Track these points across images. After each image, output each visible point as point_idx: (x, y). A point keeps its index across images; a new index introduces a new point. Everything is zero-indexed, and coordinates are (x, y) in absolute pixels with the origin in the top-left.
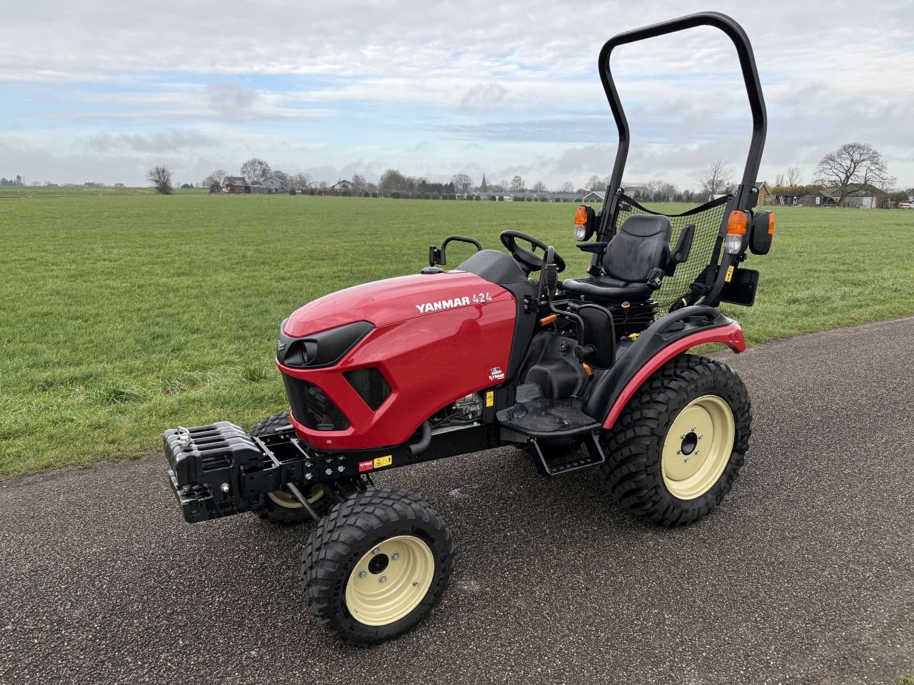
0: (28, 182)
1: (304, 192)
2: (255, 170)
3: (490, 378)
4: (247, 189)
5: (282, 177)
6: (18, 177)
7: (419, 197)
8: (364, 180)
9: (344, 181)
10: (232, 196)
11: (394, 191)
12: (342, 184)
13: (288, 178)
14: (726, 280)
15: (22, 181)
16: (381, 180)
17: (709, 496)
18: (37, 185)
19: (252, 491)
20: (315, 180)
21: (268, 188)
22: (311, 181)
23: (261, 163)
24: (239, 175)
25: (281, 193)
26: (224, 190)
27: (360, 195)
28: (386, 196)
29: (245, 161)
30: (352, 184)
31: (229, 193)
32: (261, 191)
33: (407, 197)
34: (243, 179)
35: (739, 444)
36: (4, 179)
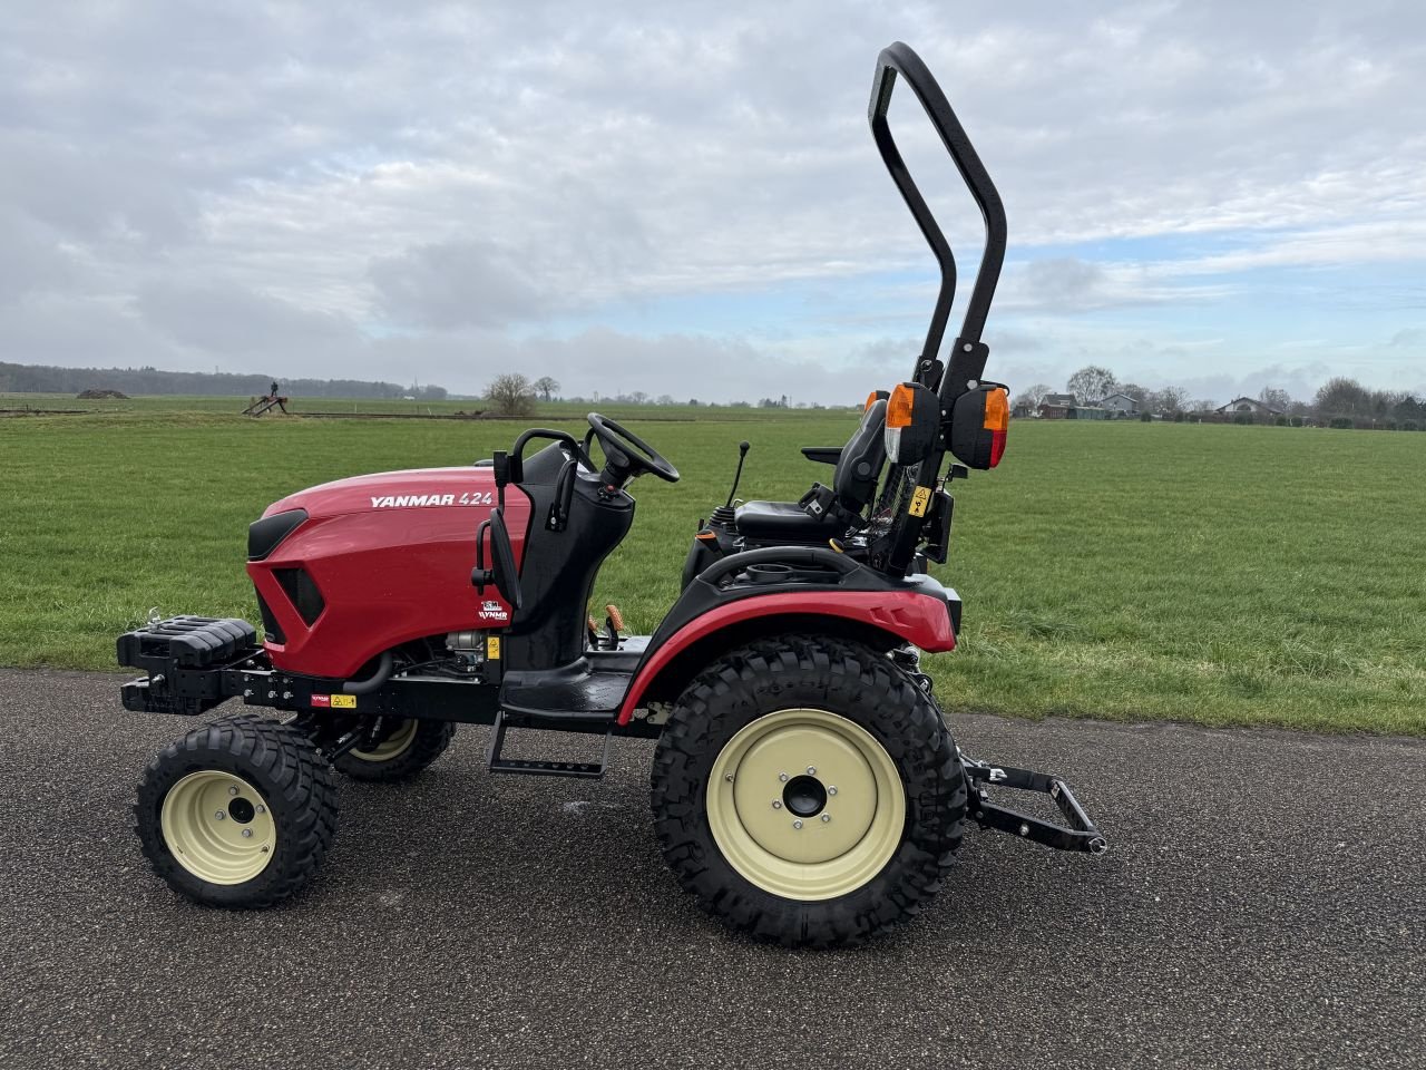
0: (792, 404)
1: (1166, 418)
2: (1090, 384)
3: (481, 614)
4: (1072, 413)
5: (1136, 394)
6: (784, 398)
7: (1392, 427)
8: (1285, 396)
9: (1244, 399)
10: (1045, 422)
11: (1340, 416)
12: (1239, 405)
13: (1148, 395)
14: (912, 511)
15: (788, 403)
16: (1319, 396)
17: (839, 909)
18: (803, 407)
19: (184, 691)
20: (1193, 399)
21: (1107, 412)
22: (1187, 400)
23: (1100, 373)
24: (1063, 391)
25: (1128, 419)
26: (1035, 414)
27: (1270, 422)
28: (1322, 425)
29: (1077, 370)
30: (1258, 404)
31: (1041, 418)
32: (1094, 415)
33: (1367, 426)
34: (1071, 397)
35: (917, 827)
36: (768, 400)
